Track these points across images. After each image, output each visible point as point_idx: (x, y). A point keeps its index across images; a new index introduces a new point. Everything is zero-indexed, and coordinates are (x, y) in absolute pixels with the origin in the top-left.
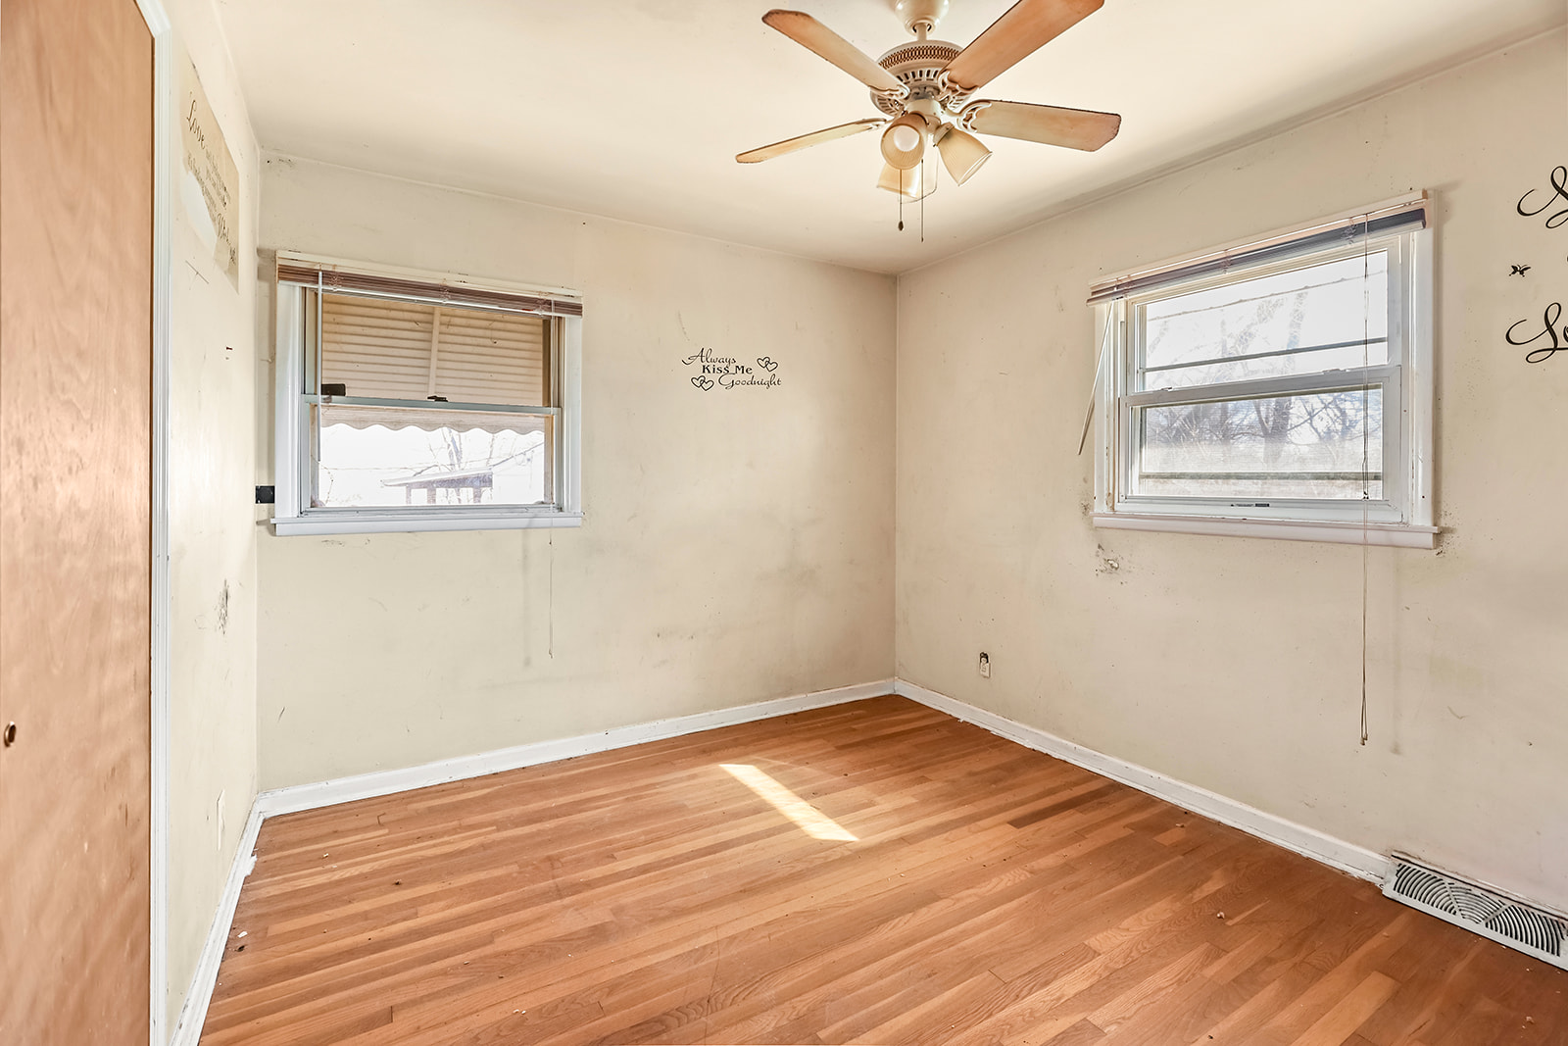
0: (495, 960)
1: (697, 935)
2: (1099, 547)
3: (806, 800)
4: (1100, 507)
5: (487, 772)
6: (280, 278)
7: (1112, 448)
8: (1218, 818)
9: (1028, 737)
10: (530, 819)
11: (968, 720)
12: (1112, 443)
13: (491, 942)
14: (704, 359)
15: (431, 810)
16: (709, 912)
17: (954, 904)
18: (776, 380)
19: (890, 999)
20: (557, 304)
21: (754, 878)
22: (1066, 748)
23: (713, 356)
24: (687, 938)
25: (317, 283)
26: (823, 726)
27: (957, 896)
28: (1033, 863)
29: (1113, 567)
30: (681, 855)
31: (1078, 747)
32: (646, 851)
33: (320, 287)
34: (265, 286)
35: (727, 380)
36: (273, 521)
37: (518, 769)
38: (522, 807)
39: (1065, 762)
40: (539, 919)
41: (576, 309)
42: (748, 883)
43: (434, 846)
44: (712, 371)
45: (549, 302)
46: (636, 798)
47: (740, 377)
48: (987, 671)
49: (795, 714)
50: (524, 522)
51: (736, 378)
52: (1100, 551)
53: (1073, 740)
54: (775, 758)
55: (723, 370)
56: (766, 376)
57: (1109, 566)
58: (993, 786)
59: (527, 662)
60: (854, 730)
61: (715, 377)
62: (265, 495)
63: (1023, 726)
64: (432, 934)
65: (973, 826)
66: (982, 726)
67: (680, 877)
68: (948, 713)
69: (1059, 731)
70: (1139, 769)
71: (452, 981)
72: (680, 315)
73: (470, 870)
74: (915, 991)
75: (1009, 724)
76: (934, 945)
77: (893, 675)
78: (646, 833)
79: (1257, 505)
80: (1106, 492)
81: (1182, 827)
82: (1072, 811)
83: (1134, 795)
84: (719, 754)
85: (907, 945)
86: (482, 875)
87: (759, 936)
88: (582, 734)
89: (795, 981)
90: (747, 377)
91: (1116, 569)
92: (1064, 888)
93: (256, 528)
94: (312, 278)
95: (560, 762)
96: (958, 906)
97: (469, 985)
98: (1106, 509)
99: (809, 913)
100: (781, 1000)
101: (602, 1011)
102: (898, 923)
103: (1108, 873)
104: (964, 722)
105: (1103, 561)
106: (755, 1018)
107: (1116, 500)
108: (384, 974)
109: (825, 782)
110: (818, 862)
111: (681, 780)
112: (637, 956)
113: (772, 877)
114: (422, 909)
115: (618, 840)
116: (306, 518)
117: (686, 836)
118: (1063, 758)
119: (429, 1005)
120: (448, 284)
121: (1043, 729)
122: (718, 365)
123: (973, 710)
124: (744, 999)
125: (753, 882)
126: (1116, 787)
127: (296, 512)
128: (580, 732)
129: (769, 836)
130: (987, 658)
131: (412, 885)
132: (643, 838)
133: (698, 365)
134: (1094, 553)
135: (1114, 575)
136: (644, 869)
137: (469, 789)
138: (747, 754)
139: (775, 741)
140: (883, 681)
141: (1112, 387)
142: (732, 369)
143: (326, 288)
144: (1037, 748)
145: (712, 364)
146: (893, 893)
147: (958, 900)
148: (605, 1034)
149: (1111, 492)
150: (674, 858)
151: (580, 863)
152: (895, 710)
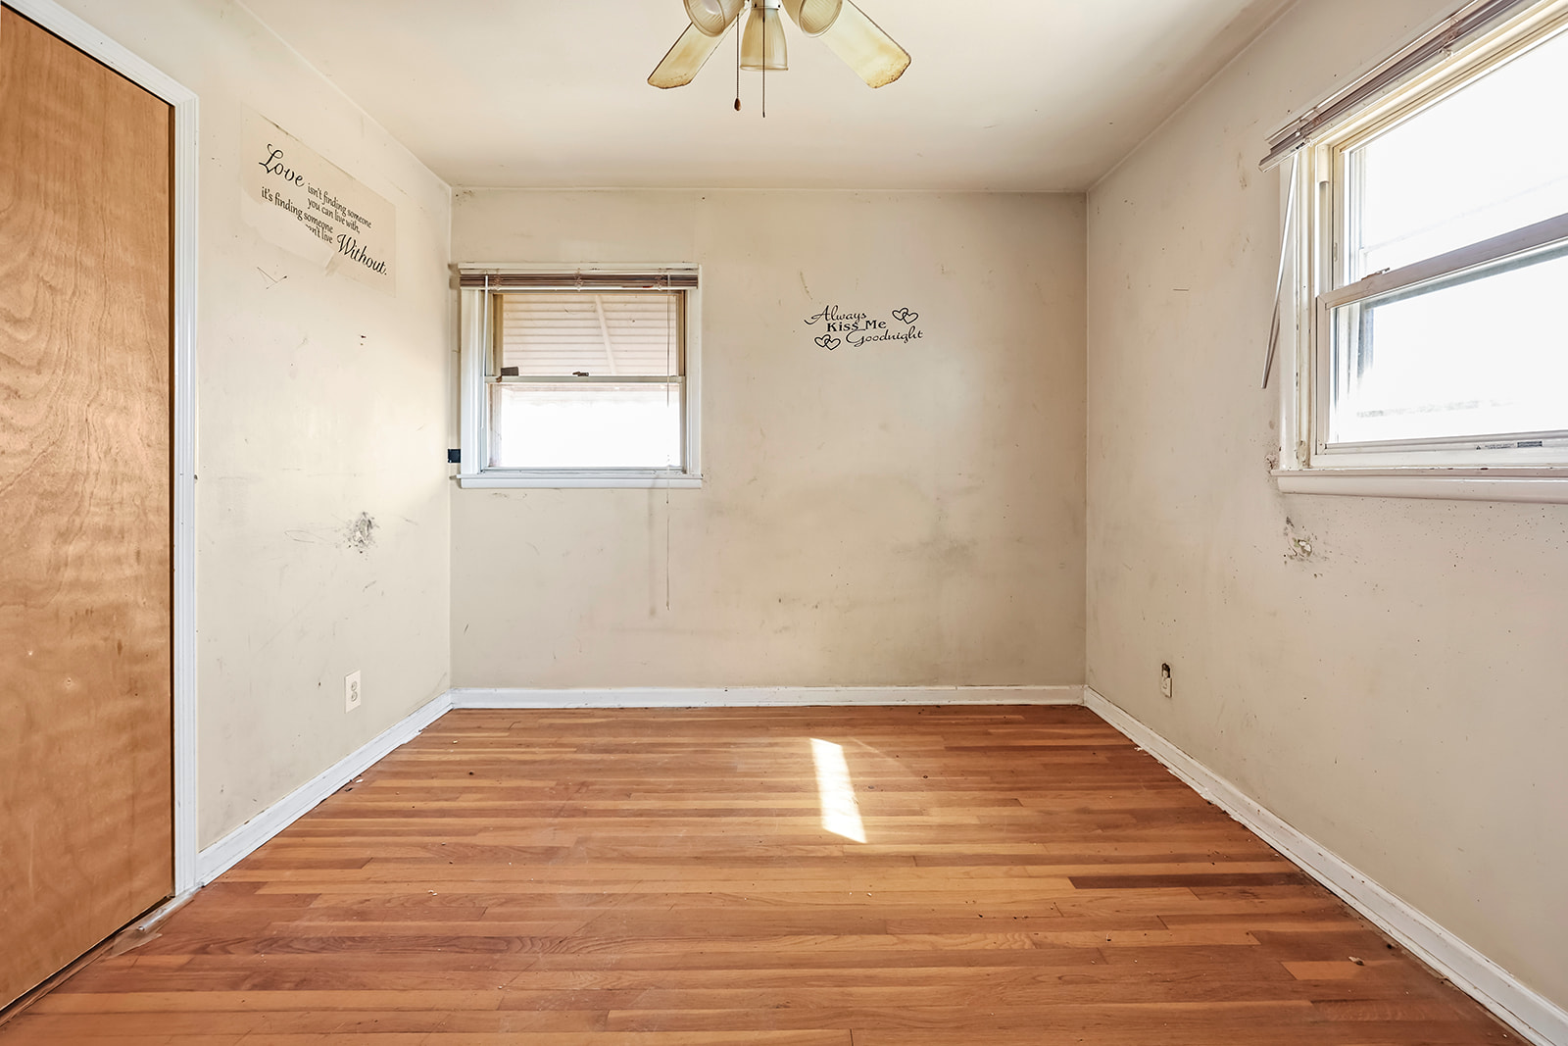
0: (461, 849)
1: (617, 882)
2: (1288, 521)
3: (855, 791)
4: (1288, 462)
5: (616, 705)
6: (462, 285)
7: (1305, 374)
8: (1446, 972)
9: (1209, 787)
10: (607, 750)
11: (1147, 750)
12: (1306, 366)
13: (475, 834)
14: (829, 317)
15: (551, 726)
16: (648, 867)
17: (896, 944)
18: (916, 333)
19: (711, 1011)
20: (673, 278)
21: (720, 849)
22: (1248, 808)
23: (840, 313)
24: (604, 882)
25: (484, 285)
26: (957, 724)
27: (907, 937)
28: (1048, 934)
29: (1304, 551)
30: (683, 810)
31: (1263, 810)
32: (659, 799)
33: (487, 288)
34: (455, 292)
35: (856, 337)
36: (458, 476)
37: (641, 708)
38: (612, 739)
39: (1244, 827)
40: (523, 828)
41: (693, 281)
42: (712, 852)
43: (523, 753)
44: (838, 329)
45: (666, 277)
46: (704, 752)
47: (871, 332)
48: (1169, 688)
49: (938, 706)
50: (648, 483)
51: (866, 334)
52: (1289, 526)
53: (1258, 799)
54: (870, 744)
55: (851, 327)
56: (904, 329)
57: (1299, 550)
58: (1100, 831)
59: (653, 612)
60: (990, 734)
61: (842, 335)
62: (454, 456)
63: (1203, 768)
64: (450, 816)
65: (1017, 869)
66: (1161, 760)
67: (660, 828)
68: (1130, 736)
69: (1242, 783)
70: (1337, 861)
71: (422, 854)
72: (801, 274)
73: (524, 777)
74: (747, 1015)
75: (1188, 762)
76: (819, 978)
77: (1083, 682)
78: (675, 783)
79: (1520, 445)
80: (1295, 440)
81: (1360, 963)
82: (1186, 890)
83: (1317, 896)
84: (818, 730)
85: (792, 966)
86: (526, 783)
87: (665, 903)
88: (701, 687)
89: (651, 955)
90: (881, 332)
91: (1309, 554)
92: (1060, 978)
93: (450, 481)
94: (481, 282)
95: (678, 709)
96: (900, 947)
97: (430, 860)
98: (1295, 466)
99: (736, 899)
100: (618, 967)
101: (481, 914)
102: (808, 941)
103: (1152, 981)
104: (1144, 751)
105: (1292, 543)
106: (579, 973)
107: (1313, 451)
108: (395, 834)
109: (894, 779)
110: (797, 853)
111: (760, 745)
112: (552, 882)
113: (742, 854)
114: (464, 796)
115: (649, 783)
116: (483, 475)
117: (706, 794)
118: (1243, 821)
119: (391, 865)
120: (581, 272)
121: (1226, 776)
122: (845, 322)
123: (1153, 738)
124: (589, 952)
125: (716, 852)
126: (1298, 879)
127: (477, 470)
128: (701, 684)
129: (778, 815)
130: (1168, 670)
131: (480, 777)
132: (670, 787)
133: (822, 323)
134: (1282, 530)
135: (1306, 563)
136: (640, 813)
137: (593, 716)
138: (844, 735)
139: (889, 728)
140: (1067, 688)
141: (1305, 283)
142: (862, 324)
143: (492, 288)
144: (1216, 801)
145: (838, 322)
146: (841, 908)
147: (905, 941)
148: (461, 935)
149: (1304, 438)
150: (674, 810)
151: (601, 793)
152: (1063, 722)
